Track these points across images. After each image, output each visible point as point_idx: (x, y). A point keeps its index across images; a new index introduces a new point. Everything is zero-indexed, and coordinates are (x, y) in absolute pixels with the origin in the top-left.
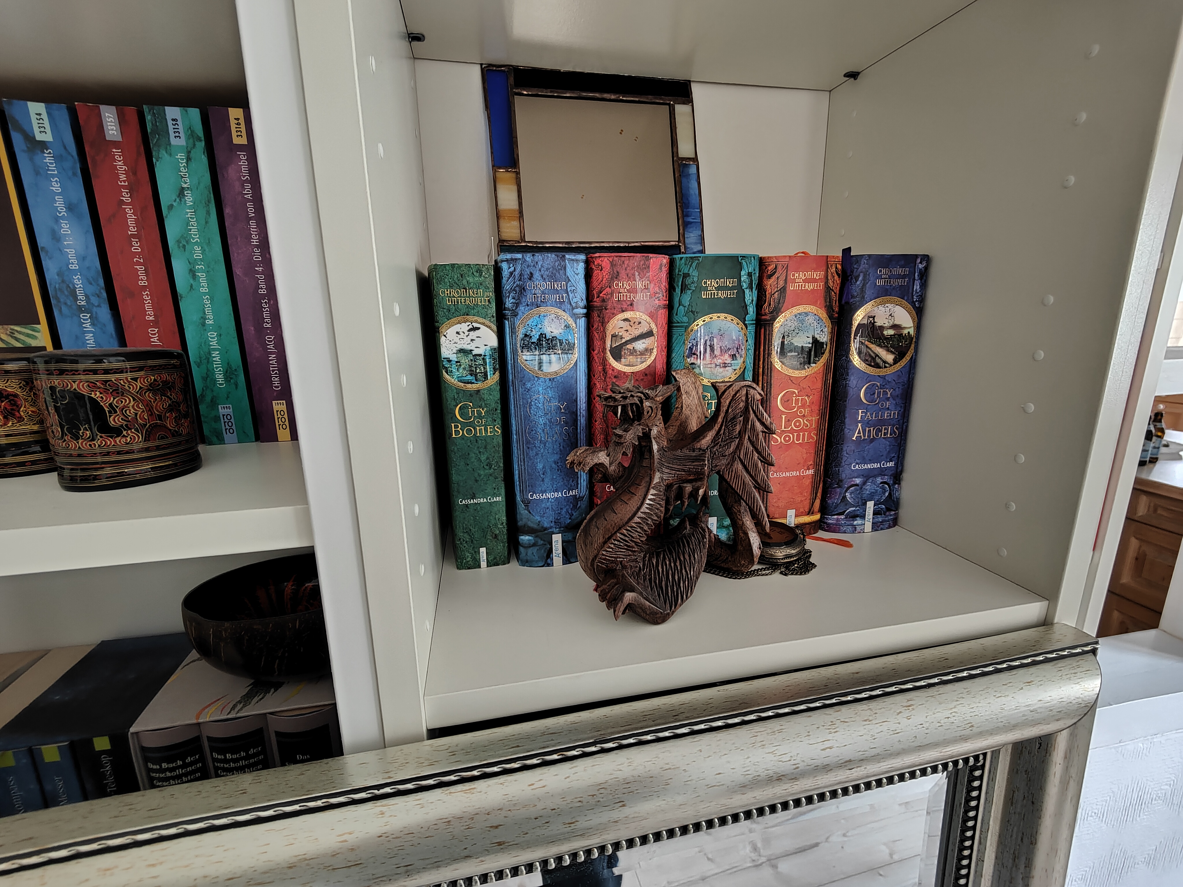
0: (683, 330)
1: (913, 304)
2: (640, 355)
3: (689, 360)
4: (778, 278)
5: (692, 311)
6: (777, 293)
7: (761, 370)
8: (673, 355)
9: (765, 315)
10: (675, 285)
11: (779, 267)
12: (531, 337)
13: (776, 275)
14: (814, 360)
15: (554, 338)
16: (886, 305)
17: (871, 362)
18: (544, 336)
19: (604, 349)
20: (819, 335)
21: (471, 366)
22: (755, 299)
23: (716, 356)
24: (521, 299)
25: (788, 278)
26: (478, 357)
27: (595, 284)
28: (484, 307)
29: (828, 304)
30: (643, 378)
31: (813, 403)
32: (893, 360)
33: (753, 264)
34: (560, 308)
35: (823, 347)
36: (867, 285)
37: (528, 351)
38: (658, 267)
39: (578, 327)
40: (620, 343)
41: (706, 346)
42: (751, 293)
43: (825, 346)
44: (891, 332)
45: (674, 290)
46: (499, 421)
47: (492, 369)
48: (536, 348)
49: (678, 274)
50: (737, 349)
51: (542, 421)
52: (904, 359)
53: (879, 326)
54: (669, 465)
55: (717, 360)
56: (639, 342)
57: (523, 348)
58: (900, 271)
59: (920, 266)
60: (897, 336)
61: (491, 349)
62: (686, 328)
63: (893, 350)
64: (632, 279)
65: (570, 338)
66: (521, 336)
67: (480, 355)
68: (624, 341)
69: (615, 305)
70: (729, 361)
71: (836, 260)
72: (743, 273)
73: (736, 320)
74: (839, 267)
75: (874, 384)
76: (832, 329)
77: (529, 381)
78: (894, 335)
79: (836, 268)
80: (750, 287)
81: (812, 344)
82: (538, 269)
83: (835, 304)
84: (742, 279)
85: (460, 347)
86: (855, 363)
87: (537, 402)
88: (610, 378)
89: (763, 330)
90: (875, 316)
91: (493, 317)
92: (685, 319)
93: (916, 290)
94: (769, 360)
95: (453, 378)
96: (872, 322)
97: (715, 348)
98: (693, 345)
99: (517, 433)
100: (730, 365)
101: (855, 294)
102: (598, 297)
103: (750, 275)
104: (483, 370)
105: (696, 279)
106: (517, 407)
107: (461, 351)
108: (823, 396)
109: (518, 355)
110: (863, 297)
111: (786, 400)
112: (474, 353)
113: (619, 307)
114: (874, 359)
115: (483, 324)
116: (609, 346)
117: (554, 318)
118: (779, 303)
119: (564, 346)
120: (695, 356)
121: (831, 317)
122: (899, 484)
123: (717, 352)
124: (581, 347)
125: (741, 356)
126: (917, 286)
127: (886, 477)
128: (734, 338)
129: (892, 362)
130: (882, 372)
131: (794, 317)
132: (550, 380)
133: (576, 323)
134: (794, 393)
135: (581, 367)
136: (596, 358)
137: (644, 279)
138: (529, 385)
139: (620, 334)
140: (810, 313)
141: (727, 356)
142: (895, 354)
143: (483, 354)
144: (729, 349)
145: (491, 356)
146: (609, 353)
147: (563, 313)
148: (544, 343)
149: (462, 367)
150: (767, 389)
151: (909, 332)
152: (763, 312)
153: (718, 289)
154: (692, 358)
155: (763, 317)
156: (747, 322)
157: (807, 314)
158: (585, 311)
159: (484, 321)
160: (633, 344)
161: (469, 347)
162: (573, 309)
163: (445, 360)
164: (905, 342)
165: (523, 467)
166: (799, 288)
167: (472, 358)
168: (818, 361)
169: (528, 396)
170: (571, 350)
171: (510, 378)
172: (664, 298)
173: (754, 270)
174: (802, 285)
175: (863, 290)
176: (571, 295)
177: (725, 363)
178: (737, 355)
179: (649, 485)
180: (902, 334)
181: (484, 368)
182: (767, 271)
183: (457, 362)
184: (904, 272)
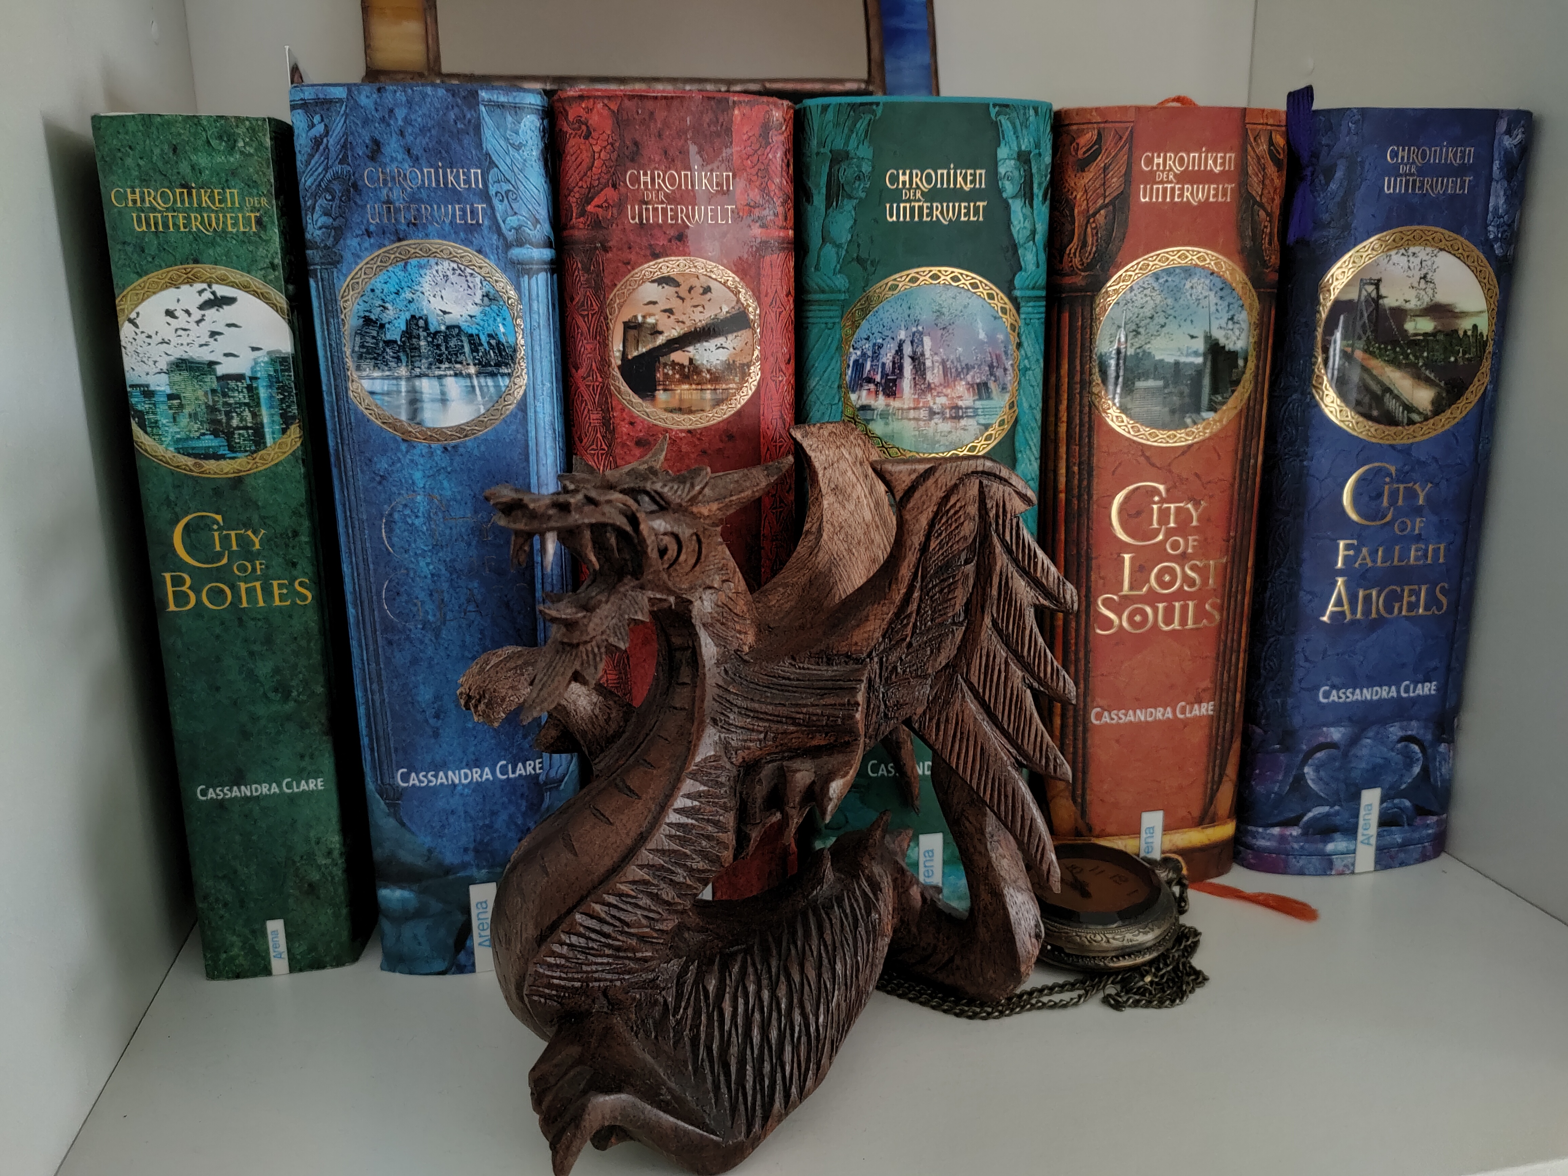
0: (835, 311)
1: (1486, 246)
2: (710, 381)
3: (853, 397)
4: (1105, 169)
5: (859, 260)
6: (1102, 212)
7: (1063, 428)
8: (813, 382)
9: (1073, 272)
10: (810, 184)
11: (1109, 141)
12: (382, 326)
13: (1101, 161)
14: (1211, 400)
15: (454, 330)
16: (1412, 249)
17: (1370, 407)
18: (421, 323)
19: (604, 362)
20: (1223, 332)
21: (212, 409)
22: (1042, 228)
23: (929, 388)
24: (348, 215)
25: (1135, 168)
26: (232, 384)
27: (572, 176)
28: (245, 239)
29: (1248, 243)
30: (721, 445)
31: (1209, 520)
32: (1433, 403)
33: (1032, 128)
34: (467, 242)
35: (1236, 366)
36: (1359, 195)
37: (376, 366)
38: (757, 131)
39: (526, 299)
40: (650, 346)
41: (901, 358)
42: (1027, 211)
43: (1241, 363)
44: (1426, 325)
45: (809, 198)
46: (305, 565)
47: (277, 418)
48: (398, 360)
49: (818, 154)
50: (991, 367)
51: (425, 566)
52: (1461, 403)
53: (1392, 309)
54: (750, 705)
55: (934, 397)
56: (705, 344)
57: (360, 357)
58: (1451, 155)
59: (1508, 142)
60: (1440, 337)
61: (273, 361)
62: (843, 307)
63: (1432, 376)
64: (679, 164)
65: (502, 329)
66: (351, 321)
67: (239, 377)
68: (660, 340)
69: (632, 237)
70: (968, 400)
71: (1271, 121)
72: (1003, 152)
73: (985, 287)
74: (1280, 140)
75: (1379, 470)
76: (1261, 314)
77: (384, 452)
78: (1434, 334)
79: (1271, 143)
80: (1027, 194)
81: (1205, 355)
82: (394, 127)
83: (1270, 243)
84: (1002, 170)
85: (177, 353)
86: (1327, 411)
87: (407, 512)
88: (624, 445)
89: (1066, 315)
90: (1379, 280)
91: (273, 267)
92: (841, 282)
93: (1496, 208)
94: (1086, 401)
95: (161, 442)
96: (1374, 295)
97: (928, 363)
98: (864, 354)
99: (359, 602)
100: (970, 412)
101: (1326, 217)
102: (583, 213)
103: (1023, 158)
104: (249, 419)
105: (866, 168)
106: (353, 528)
107: (182, 365)
108: (1235, 503)
109: (346, 378)
110: (1347, 227)
111: (1133, 512)
112: (220, 370)
113: (645, 243)
114: (1377, 400)
115: (245, 288)
116: (618, 354)
117: (449, 273)
118: (1109, 240)
119: (486, 353)
120: (872, 386)
121: (1256, 280)
122: (1451, 741)
123: (933, 376)
124: (537, 356)
125: (1004, 389)
126: (1497, 197)
127: (1414, 723)
128: (982, 336)
129: (1430, 407)
130: (1402, 436)
131: (1152, 281)
132: (446, 449)
133: (518, 288)
134: (1156, 492)
135: (541, 415)
136: (582, 388)
137: (715, 165)
138: (382, 465)
139: (651, 320)
140: (1198, 270)
141: (961, 388)
142: (1437, 385)
143: (248, 373)
144: (968, 368)
145: (274, 381)
146: (617, 373)
147: (478, 259)
148: (423, 343)
149: (186, 411)
150: (1080, 481)
151: (1475, 327)
152: (1066, 266)
153: (933, 195)
154: (864, 393)
155: (1068, 281)
156: (1017, 293)
157: (1188, 271)
158: (547, 254)
159: (246, 278)
160: (691, 349)
161: (203, 355)
162: (508, 246)
163: (136, 392)
164: (1464, 353)
165: (377, 697)
166: (1164, 197)
167: (215, 385)
168: (1223, 403)
169: (383, 496)
170: (507, 365)
171: (331, 443)
172: (780, 221)
173: (1037, 146)
174: (1173, 189)
175: (1344, 207)
176: (500, 207)
177: (957, 408)
178: (992, 385)
179: (682, 768)
180: (1456, 331)
181: (254, 415)
182: (1077, 150)
183: (171, 397)
184: (1462, 157)
